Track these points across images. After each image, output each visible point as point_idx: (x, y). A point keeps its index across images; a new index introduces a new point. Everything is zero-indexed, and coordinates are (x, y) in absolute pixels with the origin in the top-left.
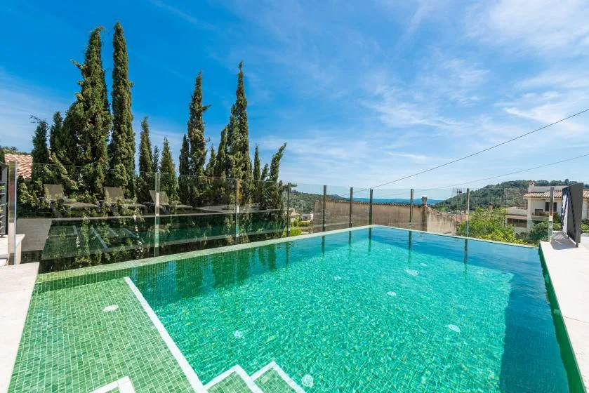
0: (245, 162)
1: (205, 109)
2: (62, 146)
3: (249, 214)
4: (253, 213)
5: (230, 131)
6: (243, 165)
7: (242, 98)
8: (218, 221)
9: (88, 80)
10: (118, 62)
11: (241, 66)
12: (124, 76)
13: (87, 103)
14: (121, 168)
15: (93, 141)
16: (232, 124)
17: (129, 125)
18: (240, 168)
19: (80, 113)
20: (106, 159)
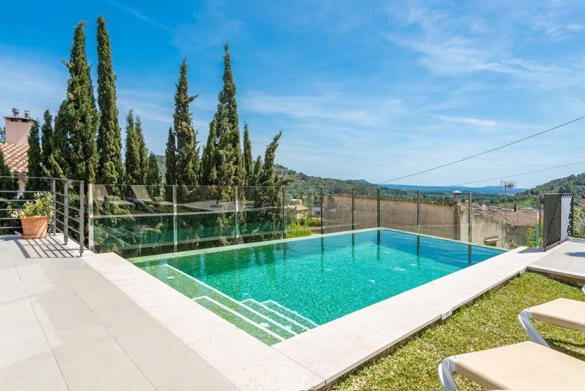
0: (236, 156)
1: (191, 100)
2: (56, 146)
3: (244, 213)
4: (248, 212)
5: (219, 121)
6: (235, 158)
7: (230, 84)
8: (209, 221)
9: (77, 79)
10: (103, 56)
11: (226, 48)
12: (109, 70)
13: (77, 102)
14: (111, 166)
15: (84, 140)
16: (220, 113)
17: (116, 121)
18: (231, 163)
19: (72, 112)
20: (96, 157)
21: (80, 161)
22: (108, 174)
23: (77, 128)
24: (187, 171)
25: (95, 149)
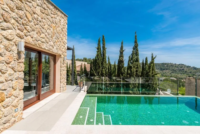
1: (124, 51)
2: (94, 66)
5: (132, 56)
7: (136, 44)
9: (98, 50)
10: (104, 44)
11: (136, 33)
12: (104, 47)
13: (98, 56)
14: (104, 70)
15: (99, 64)
17: (105, 59)
19: (97, 58)
20: (101, 68)
21: (98, 69)
22: (103, 72)
23: (98, 62)
24: (122, 71)
25: (101, 66)
